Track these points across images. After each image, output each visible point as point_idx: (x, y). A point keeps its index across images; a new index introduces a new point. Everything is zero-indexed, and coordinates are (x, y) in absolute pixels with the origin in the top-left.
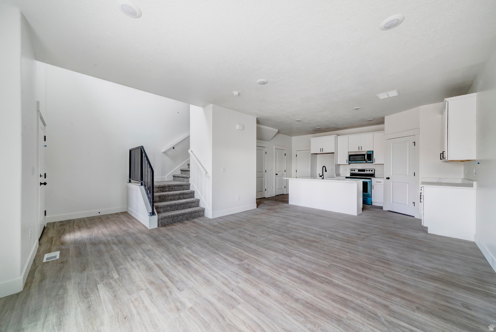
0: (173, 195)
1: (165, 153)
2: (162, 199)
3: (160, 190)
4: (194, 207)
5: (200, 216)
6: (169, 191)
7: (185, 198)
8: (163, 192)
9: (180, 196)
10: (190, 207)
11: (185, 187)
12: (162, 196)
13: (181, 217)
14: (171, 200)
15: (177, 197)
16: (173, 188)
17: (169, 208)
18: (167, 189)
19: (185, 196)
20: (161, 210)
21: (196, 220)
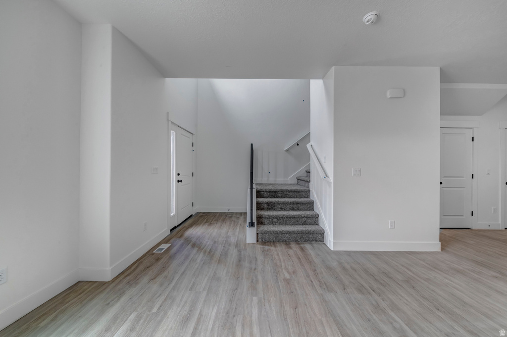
0: (284, 203)
1: (287, 151)
2: (271, 207)
3: (272, 195)
4: (310, 224)
5: (316, 241)
6: (282, 197)
7: (300, 210)
8: (274, 197)
9: (293, 206)
10: (304, 224)
11: (303, 194)
12: (271, 202)
13: (287, 236)
14: (281, 209)
15: (289, 206)
16: (287, 195)
17: (275, 220)
18: (280, 195)
19: (301, 207)
20: (266, 221)
21: (307, 246)
